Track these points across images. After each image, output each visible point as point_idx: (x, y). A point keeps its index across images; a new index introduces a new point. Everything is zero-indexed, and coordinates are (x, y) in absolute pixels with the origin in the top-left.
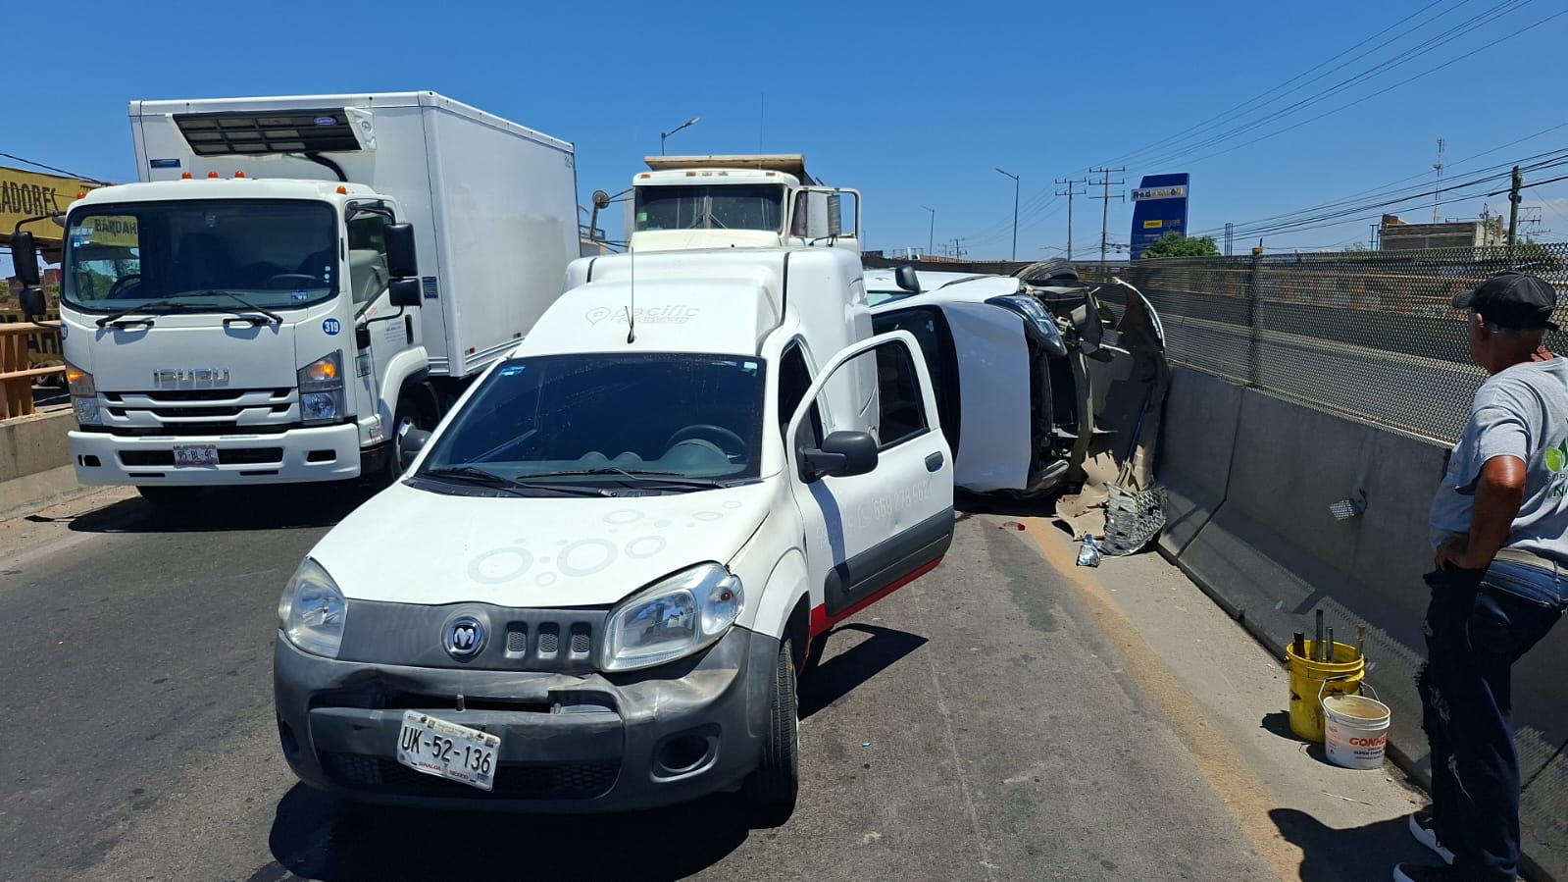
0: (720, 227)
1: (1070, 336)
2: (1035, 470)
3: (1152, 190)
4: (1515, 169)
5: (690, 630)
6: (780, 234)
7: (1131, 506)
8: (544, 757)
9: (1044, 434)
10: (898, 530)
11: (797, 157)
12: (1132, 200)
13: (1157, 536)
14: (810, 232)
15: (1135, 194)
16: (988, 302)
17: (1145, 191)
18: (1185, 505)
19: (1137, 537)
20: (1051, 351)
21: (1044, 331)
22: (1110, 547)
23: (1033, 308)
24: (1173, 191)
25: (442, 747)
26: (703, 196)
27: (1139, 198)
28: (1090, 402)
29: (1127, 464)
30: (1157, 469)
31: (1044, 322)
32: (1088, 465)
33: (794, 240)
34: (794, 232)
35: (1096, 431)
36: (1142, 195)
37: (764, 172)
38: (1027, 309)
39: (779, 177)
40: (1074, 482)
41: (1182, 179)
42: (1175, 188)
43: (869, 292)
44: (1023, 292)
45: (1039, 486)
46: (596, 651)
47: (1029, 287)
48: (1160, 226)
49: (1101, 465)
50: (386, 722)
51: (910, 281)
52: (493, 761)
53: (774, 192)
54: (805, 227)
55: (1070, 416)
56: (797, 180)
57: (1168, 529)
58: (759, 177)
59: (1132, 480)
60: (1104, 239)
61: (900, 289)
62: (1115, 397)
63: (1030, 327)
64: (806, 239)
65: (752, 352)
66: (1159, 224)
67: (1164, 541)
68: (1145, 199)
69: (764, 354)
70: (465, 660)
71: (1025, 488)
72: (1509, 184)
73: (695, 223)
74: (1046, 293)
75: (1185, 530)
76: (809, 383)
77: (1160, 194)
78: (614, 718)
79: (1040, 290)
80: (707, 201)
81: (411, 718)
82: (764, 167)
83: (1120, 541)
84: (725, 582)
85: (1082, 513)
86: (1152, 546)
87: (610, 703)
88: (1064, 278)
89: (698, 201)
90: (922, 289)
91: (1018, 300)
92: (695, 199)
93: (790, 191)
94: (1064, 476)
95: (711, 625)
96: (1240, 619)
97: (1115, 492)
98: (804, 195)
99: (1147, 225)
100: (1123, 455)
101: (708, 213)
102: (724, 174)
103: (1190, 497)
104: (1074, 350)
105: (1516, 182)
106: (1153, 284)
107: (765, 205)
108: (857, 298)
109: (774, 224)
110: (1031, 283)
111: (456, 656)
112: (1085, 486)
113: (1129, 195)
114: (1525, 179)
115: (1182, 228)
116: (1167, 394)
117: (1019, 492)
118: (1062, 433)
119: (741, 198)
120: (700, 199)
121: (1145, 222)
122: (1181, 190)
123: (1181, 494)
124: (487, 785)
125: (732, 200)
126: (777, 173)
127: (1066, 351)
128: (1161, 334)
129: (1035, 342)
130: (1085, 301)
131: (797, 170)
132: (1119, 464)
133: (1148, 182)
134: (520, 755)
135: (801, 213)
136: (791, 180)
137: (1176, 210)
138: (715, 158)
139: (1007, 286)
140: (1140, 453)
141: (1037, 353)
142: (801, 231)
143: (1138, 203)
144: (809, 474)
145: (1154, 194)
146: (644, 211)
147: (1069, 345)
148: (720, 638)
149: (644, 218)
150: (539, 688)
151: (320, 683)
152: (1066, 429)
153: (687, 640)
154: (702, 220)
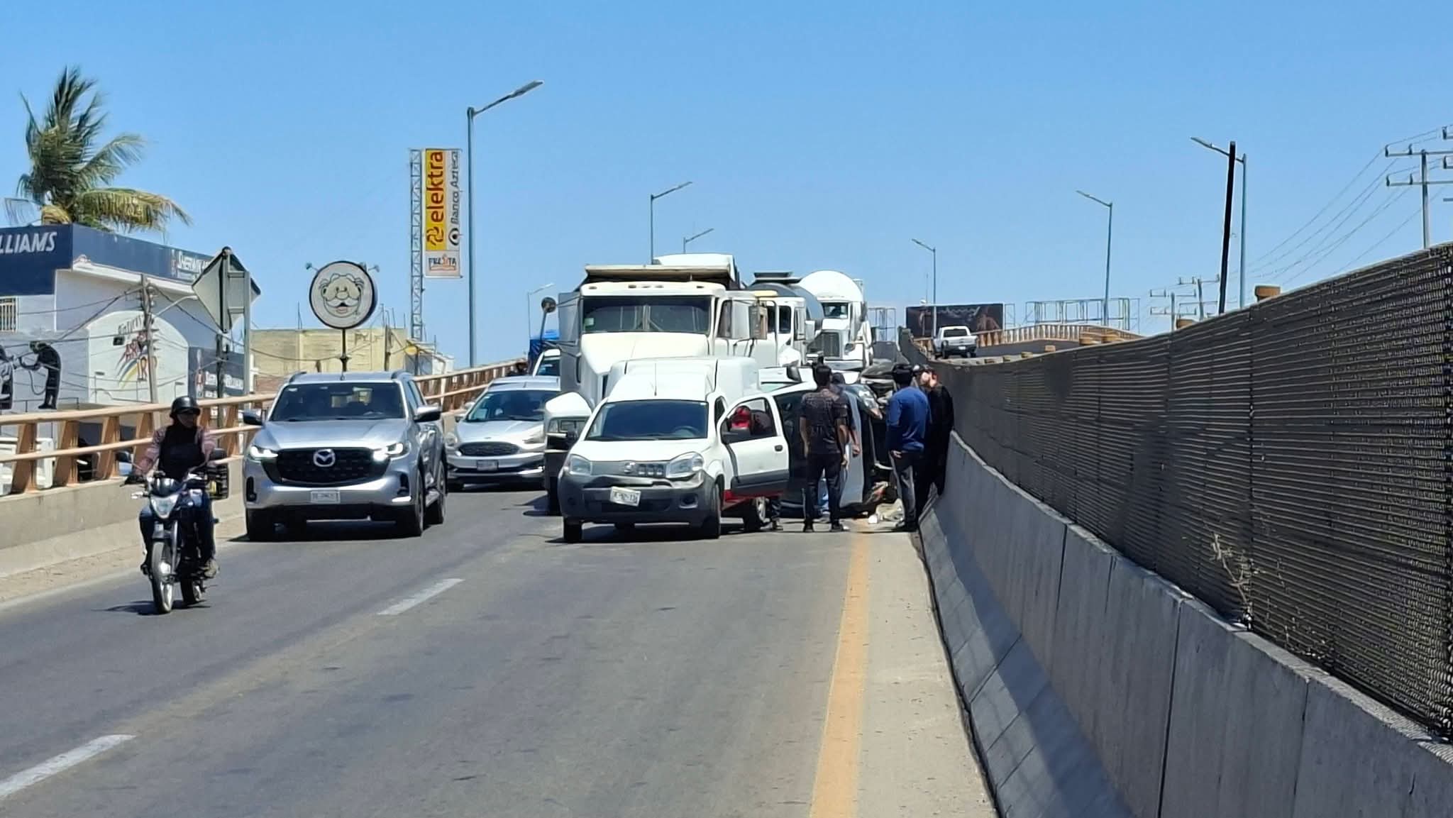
0: (656, 331)
2: (867, 490)
5: (690, 470)
6: (707, 336)
8: (651, 498)
10: (760, 472)
11: (724, 266)
14: (734, 336)
20: (872, 416)
21: (867, 404)
25: (623, 496)
26: (642, 305)
31: (869, 400)
33: (721, 342)
34: (720, 334)
37: (696, 285)
38: (861, 394)
39: (708, 288)
43: (763, 383)
44: (859, 382)
46: (664, 472)
47: (863, 379)
50: (608, 490)
51: (795, 375)
52: (638, 498)
53: (703, 303)
54: (729, 330)
56: (722, 287)
58: (690, 289)
61: (788, 380)
64: (730, 341)
65: (704, 400)
69: (708, 400)
70: (628, 474)
73: (635, 326)
74: (875, 383)
76: (723, 411)
78: (671, 488)
79: (871, 381)
80: (646, 309)
81: (614, 489)
82: (698, 278)
84: (699, 457)
87: (669, 485)
89: (638, 309)
90: (803, 380)
92: (636, 307)
93: (717, 299)
95: (695, 469)
98: (729, 304)
101: (647, 319)
102: (661, 287)
107: (695, 313)
108: (754, 385)
109: (703, 328)
111: (628, 472)
119: (674, 307)
120: (640, 307)
124: (636, 505)
125: (668, 308)
126: (706, 284)
127: (881, 417)
134: (644, 498)
135: (726, 319)
136: (719, 290)
141: (865, 419)
142: (727, 334)
144: (726, 441)
146: (591, 317)
147: (883, 414)
148: (697, 472)
149: (591, 321)
150: (649, 481)
151: (586, 481)
152: (882, 464)
153: (688, 471)
154: (641, 324)
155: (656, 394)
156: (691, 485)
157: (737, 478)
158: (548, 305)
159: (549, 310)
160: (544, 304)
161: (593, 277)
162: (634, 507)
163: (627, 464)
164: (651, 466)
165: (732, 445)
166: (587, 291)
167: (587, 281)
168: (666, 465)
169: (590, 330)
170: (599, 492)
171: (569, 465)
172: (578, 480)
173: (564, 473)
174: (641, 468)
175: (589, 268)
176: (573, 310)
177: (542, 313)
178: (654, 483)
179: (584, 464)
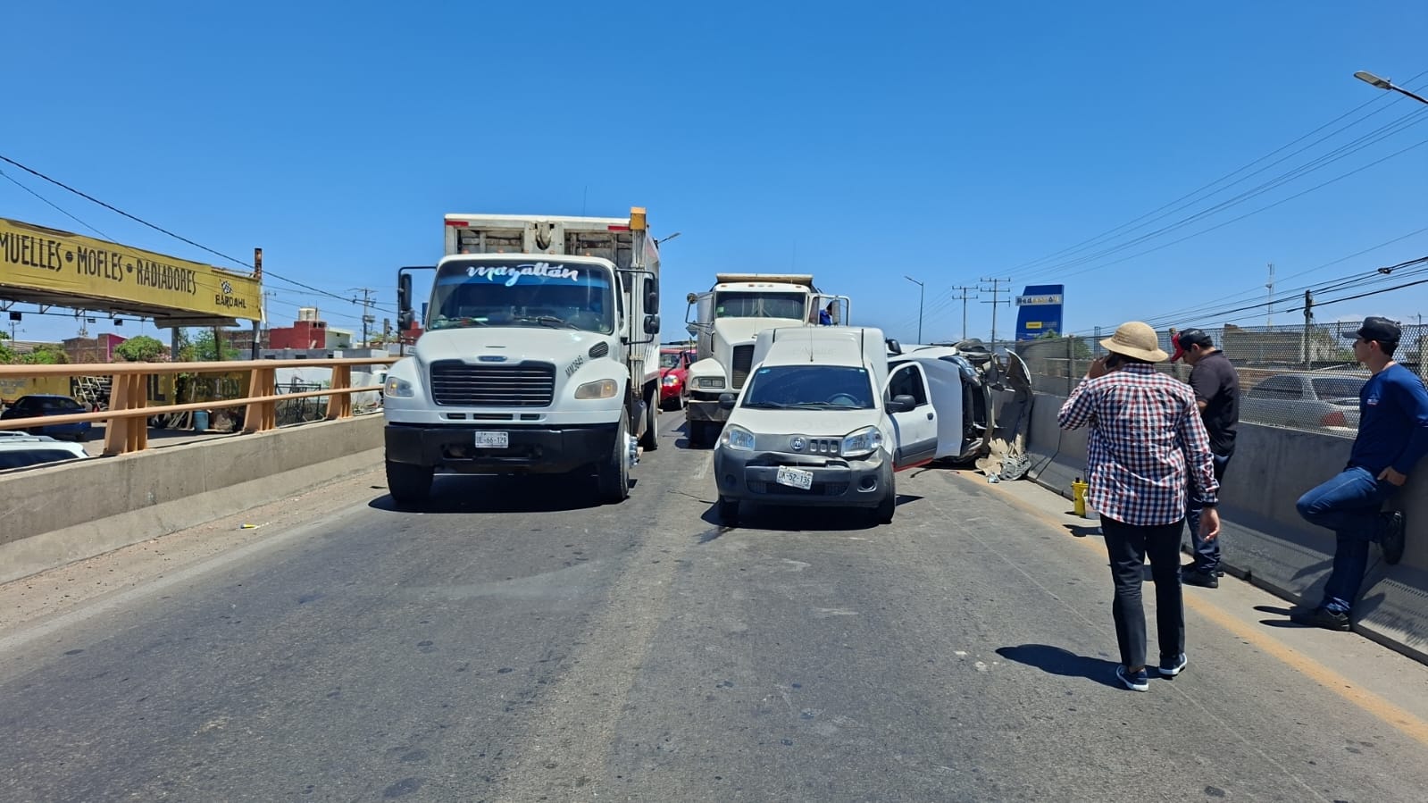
0: (769, 316)
1: (983, 376)
2: (965, 445)
3: (1033, 298)
4: (1308, 292)
7: (1014, 462)
8: (825, 480)
9: (969, 427)
10: (918, 441)
11: (810, 276)
12: (1017, 305)
13: (1027, 472)
15: (1019, 300)
16: (940, 358)
17: (1027, 298)
18: (1040, 457)
19: (1018, 473)
20: (972, 384)
21: (969, 373)
22: (1004, 477)
23: (963, 362)
24: (1051, 300)
25: (793, 476)
26: (759, 298)
27: (1023, 304)
28: (993, 411)
29: (1012, 444)
30: (1027, 445)
31: (969, 369)
32: (992, 444)
35: (996, 426)
36: (1024, 301)
37: (795, 285)
38: (960, 362)
39: (804, 289)
40: (985, 452)
41: (1058, 289)
42: (1052, 296)
44: (958, 354)
45: (965, 455)
46: (839, 450)
47: (961, 352)
48: (1040, 327)
49: (998, 445)
50: (774, 470)
51: (895, 348)
52: (811, 480)
53: (800, 298)
55: (982, 416)
57: (1032, 468)
58: (791, 288)
59: (1015, 452)
60: (993, 336)
61: (891, 352)
62: (1005, 410)
63: (962, 371)
66: (1039, 325)
67: (1031, 474)
68: (1027, 304)
70: (798, 451)
71: (958, 454)
72: (1303, 303)
73: (753, 313)
74: (970, 356)
75: (1040, 467)
77: (1040, 301)
78: (847, 469)
79: (967, 354)
80: (761, 301)
81: (782, 468)
82: (794, 283)
83: (1008, 475)
84: (877, 433)
85: (991, 466)
86: (1024, 477)
87: (844, 465)
88: (980, 349)
89: (755, 301)
90: (903, 351)
91: (956, 358)
92: (753, 300)
93: (807, 297)
94: (979, 449)
95: (875, 445)
96: (1062, 494)
97: (1006, 457)
98: (817, 299)
99: (1029, 325)
100: (1010, 439)
101: (761, 308)
102: (771, 286)
103: (1043, 454)
104: (984, 384)
105: (1309, 303)
106: (1027, 354)
107: (795, 305)
109: (800, 316)
110: (962, 350)
111: (797, 450)
112: (990, 455)
113: (1014, 301)
114: (1315, 300)
115: (1058, 329)
116: (1032, 407)
117: (955, 458)
118: (978, 427)
119: (781, 301)
120: (757, 300)
121: (1028, 324)
122: (1057, 299)
123: (1038, 453)
124: (808, 488)
125: (775, 302)
126: (802, 286)
127: (980, 384)
128: (1029, 378)
129: (965, 380)
130: (990, 359)
131: (808, 283)
132: (1008, 444)
133: (1030, 290)
134: (818, 480)
136: (809, 291)
137: (1053, 314)
138: (760, 275)
139: (951, 351)
140: (1019, 438)
141: (966, 385)
143: (1021, 307)
144: (889, 412)
145: (1034, 300)
146: (722, 306)
147: (982, 382)
148: (876, 450)
149: (722, 310)
150: (822, 460)
151: (749, 458)
152: (980, 425)
153: (867, 449)
154: (757, 312)
155: (812, 361)
156: (871, 464)
157: (899, 449)
158: (692, 299)
159: (692, 302)
160: (688, 298)
161: (721, 281)
162: (806, 490)
163: (796, 440)
164: (824, 442)
165: (896, 415)
166: (719, 288)
167: (719, 282)
168: (841, 441)
169: (721, 315)
170: (763, 471)
171: (727, 436)
172: (740, 457)
173: (722, 445)
174: (812, 444)
175: (719, 275)
176: (707, 304)
177: (688, 303)
178: (828, 462)
179: (744, 436)
